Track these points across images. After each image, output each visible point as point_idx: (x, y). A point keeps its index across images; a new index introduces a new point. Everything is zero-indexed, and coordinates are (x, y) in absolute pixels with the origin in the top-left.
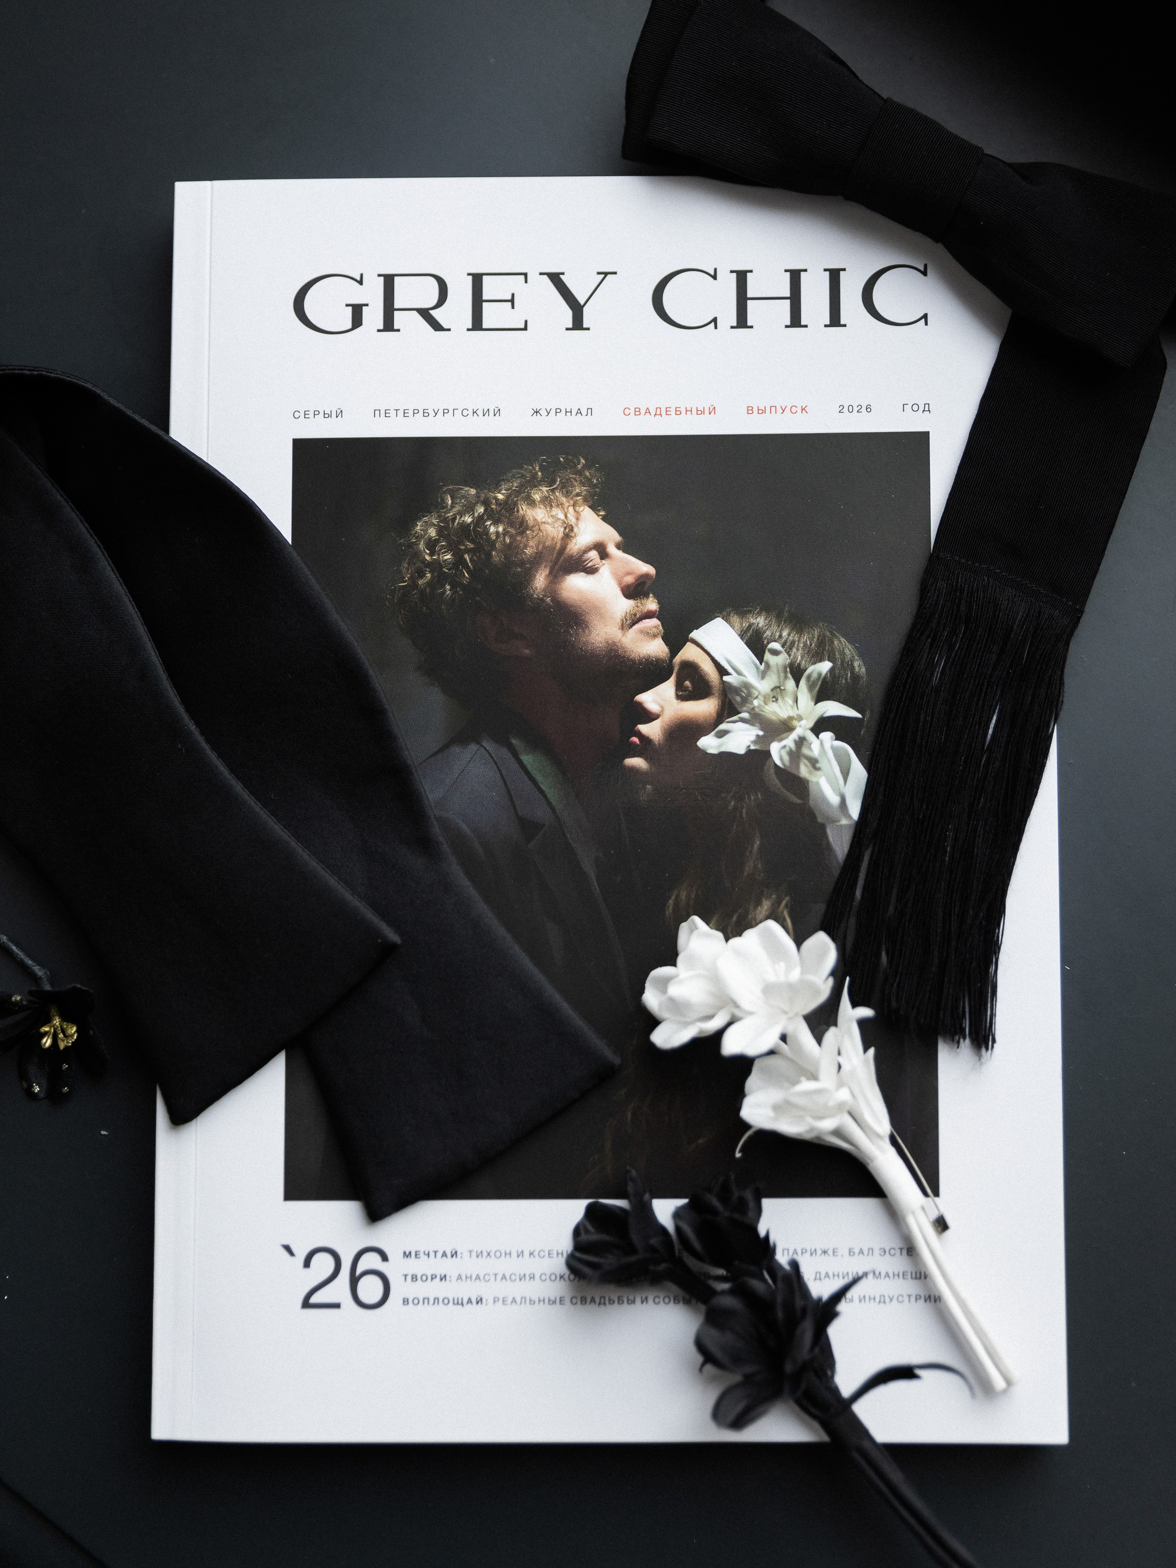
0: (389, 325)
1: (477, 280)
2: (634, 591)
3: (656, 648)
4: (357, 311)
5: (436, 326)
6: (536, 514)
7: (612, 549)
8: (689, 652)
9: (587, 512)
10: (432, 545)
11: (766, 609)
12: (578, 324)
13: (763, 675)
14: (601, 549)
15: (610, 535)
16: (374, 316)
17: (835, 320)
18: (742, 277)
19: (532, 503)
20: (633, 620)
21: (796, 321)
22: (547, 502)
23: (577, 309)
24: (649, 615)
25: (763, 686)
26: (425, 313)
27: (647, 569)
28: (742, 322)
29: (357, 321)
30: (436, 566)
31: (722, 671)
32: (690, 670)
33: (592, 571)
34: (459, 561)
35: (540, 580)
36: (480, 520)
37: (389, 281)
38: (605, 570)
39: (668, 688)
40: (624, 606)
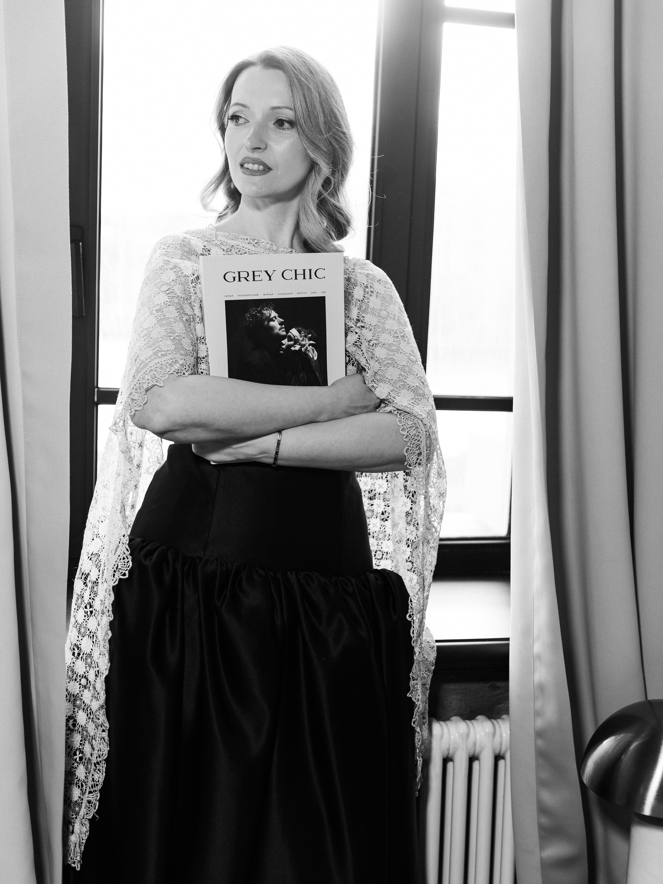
0: (240, 281)
1: (254, 272)
2: (280, 324)
3: (284, 333)
4: (234, 278)
5: (247, 280)
6: (265, 312)
7: (277, 317)
8: (289, 334)
9: (273, 311)
10: (248, 318)
11: (301, 327)
12: (270, 279)
13: (301, 337)
14: (275, 317)
15: (277, 315)
16: (237, 279)
17: (310, 278)
18: (296, 271)
19: (264, 310)
20: (280, 329)
21: (304, 278)
22: (266, 310)
23: (270, 277)
24: (283, 328)
25: (301, 339)
26: (245, 278)
27: (283, 320)
28: (296, 279)
29: (234, 280)
30: (249, 321)
31: (295, 337)
32: (290, 336)
33: (274, 321)
34: (253, 320)
35: (266, 323)
36: (256, 313)
37: (239, 273)
38: (276, 321)
39: (286, 340)
40: (279, 327)
